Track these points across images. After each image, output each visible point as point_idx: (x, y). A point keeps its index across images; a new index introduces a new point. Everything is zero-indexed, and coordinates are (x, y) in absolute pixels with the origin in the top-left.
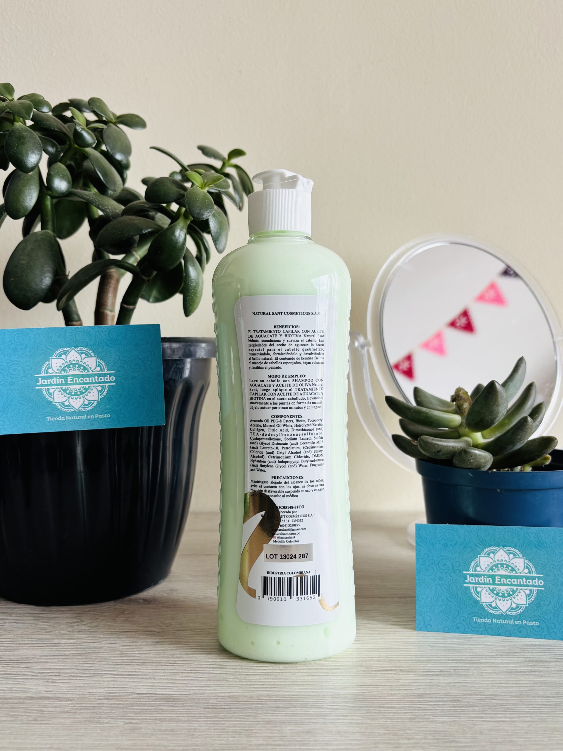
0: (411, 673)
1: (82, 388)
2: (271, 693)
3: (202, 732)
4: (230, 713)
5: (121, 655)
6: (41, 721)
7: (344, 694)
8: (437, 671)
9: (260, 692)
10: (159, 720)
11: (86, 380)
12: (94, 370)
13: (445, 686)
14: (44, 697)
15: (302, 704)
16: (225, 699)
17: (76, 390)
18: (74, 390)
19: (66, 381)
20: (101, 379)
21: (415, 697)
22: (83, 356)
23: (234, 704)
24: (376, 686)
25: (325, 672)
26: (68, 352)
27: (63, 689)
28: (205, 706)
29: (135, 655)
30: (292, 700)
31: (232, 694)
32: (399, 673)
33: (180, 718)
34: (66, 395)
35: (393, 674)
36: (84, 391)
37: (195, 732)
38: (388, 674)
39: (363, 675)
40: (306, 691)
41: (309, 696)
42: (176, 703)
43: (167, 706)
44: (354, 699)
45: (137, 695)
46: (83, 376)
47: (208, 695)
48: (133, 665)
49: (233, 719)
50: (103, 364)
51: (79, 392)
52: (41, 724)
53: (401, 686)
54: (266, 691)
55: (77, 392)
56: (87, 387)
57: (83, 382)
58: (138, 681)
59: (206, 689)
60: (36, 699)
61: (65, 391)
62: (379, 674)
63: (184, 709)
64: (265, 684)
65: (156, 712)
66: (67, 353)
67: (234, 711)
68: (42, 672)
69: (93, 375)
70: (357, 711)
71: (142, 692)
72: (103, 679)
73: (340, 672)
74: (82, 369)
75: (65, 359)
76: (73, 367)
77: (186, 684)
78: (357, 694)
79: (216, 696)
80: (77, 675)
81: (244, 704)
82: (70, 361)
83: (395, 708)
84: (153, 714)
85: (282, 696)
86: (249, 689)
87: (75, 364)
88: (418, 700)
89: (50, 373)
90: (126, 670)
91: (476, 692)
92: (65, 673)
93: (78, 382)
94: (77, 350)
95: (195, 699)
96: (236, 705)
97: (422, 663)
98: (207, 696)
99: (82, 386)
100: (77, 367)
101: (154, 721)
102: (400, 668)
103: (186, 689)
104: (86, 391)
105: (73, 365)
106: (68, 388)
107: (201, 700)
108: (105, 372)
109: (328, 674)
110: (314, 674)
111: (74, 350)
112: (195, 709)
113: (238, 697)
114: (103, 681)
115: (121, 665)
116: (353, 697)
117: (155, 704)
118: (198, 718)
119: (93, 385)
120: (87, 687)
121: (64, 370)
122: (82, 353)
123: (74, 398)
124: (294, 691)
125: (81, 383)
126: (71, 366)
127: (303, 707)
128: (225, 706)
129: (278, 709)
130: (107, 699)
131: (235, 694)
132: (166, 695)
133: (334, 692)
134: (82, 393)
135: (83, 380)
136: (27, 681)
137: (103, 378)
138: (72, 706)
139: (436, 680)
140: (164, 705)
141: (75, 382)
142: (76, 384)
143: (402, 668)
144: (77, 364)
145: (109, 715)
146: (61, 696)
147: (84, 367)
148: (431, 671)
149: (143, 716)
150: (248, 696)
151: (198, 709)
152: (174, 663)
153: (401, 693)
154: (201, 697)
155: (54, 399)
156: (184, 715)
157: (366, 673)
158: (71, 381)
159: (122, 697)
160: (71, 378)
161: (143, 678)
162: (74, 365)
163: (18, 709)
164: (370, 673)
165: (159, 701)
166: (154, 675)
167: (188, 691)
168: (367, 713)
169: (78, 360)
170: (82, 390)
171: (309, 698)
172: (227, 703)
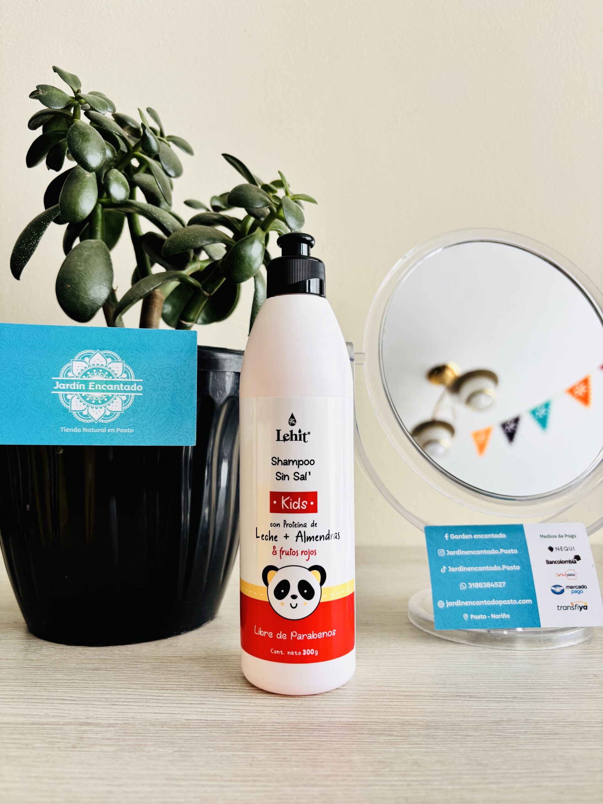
0: (482, 700)
1: (104, 396)
2: (332, 720)
3: (261, 761)
4: (290, 741)
5: (166, 680)
6: (81, 748)
7: (414, 721)
8: (510, 698)
9: (320, 719)
10: (212, 748)
11: (110, 387)
12: (120, 376)
13: (523, 713)
14: (84, 723)
15: (368, 731)
16: (283, 726)
17: (98, 398)
18: (95, 398)
19: (87, 387)
20: (127, 388)
21: (493, 724)
22: (109, 360)
23: (294, 731)
24: (447, 713)
25: (388, 698)
26: (92, 355)
27: (105, 715)
28: (262, 733)
29: (181, 680)
30: (357, 727)
31: (291, 720)
32: (469, 699)
33: (235, 746)
34: (85, 403)
35: (463, 700)
36: (106, 400)
37: (253, 761)
38: (457, 700)
39: (430, 701)
40: (371, 717)
41: (375, 723)
42: (229, 730)
43: (219, 733)
44: (425, 726)
45: (185, 721)
46: (106, 383)
47: (263, 721)
48: (179, 690)
49: (294, 747)
50: (131, 370)
51: (101, 400)
52: (80, 751)
53: (474, 713)
54: (328, 717)
55: (98, 400)
56: (110, 396)
57: (106, 389)
58: (186, 706)
59: (261, 715)
60: (75, 724)
61: (84, 398)
62: (448, 700)
63: (239, 737)
64: (324, 710)
65: (208, 739)
66: (90, 356)
67: (295, 738)
68: (81, 697)
69: (118, 383)
70: (431, 739)
71: (191, 718)
72: (148, 704)
73: (405, 698)
74: (106, 375)
75: (88, 362)
76: (96, 372)
77: (239, 710)
78: (428, 721)
79: (272, 723)
80: (120, 700)
81: (305, 731)
82: (93, 365)
83: (472, 736)
84: (205, 741)
85: (345, 723)
86: (308, 715)
87: (99, 368)
88: (496, 728)
89: (70, 376)
90: (172, 695)
91: (557, 718)
92: (106, 698)
93: (100, 389)
94: (102, 353)
95: (249, 725)
96: (296, 732)
97: (492, 689)
98: (264, 723)
99: (105, 394)
100: (101, 373)
101: (206, 748)
102: (470, 694)
103: (239, 715)
104: (108, 400)
105: (96, 370)
106: (88, 395)
107: (256, 727)
108: (132, 380)
109: (393, 700)
110: (376, 700)
111: (99, 352)
112: (251, 737)
113: (297, 724)
114: (148, 706)
115: (166, 690)
116: (424, 724)
117: (207, 730)
118: (256, 746)
119: (117, 394)
120: (130, 712)
121: (85, 374)
122: (108, 357)
123: (94, 408)
124: (357, 718)
125: (103, 390)
126: (95, 371)
127: (371, 734)
128: (284, 733)
129: (343, 736)
130: (152, 725)
131: (293, 720)
132: (217, 722)
133: (402, 719)
134: (103, 402)
135: (106, 387)
136: (65, 706)
137: (129, 386)
138: (115, 733)
139: (511, 706)
140: (216, 731)
141: (96, 389)
142: (98, 391)
143: (471, 694)
144: (102, 369)
145: (156, 742)
146: (102, 721)
147: (109, 373)
148: (504, 698)
149: (194, 744)
150: (308, 723)
151: (254, 737)
152: (224, 688)
153: (476, 720)
154: (256, 723)
155: (71, 407)
156: (240, 743)
157: (433, 699)
158: (92, 387)
159: (169, 723)
160: (93, 384)
161: (192, 704)
162: (98, 370)
163: (55, 736)
164: (438, 699)
165: (211, 728)
166: (203, 700)
167: (242, 717)
168: (442, 741)
169: (102, 365)
170: (104, 399)
171: (375, 725)
172: (286, 730)
